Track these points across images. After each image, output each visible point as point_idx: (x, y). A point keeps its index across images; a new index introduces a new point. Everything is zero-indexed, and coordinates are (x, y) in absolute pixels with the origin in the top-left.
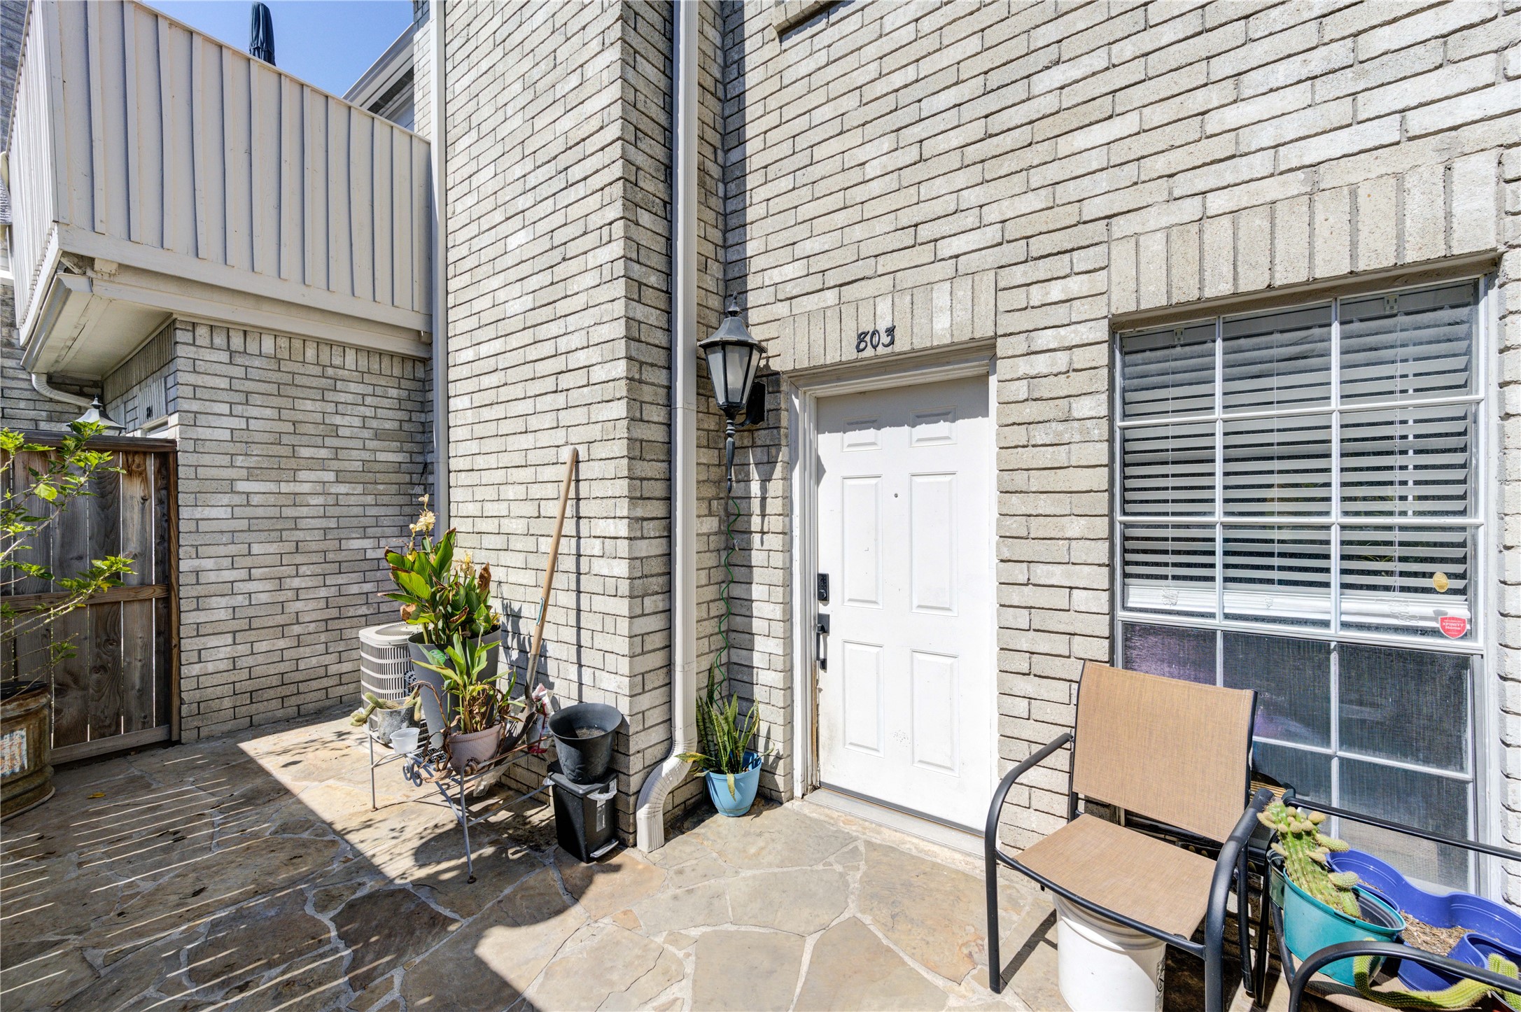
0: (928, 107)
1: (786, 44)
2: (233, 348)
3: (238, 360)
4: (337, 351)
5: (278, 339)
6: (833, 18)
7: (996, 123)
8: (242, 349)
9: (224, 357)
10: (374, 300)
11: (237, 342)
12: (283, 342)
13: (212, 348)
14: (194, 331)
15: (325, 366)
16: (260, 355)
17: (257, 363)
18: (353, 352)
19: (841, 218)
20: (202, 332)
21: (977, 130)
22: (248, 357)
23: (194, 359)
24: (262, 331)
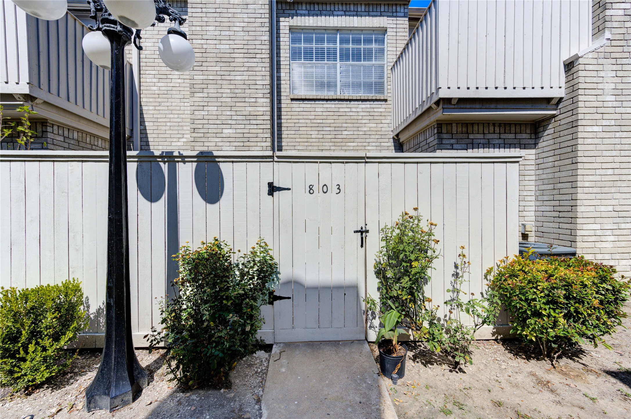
0: (325, 129)
1: (292, 102)
2: (65, 135)
3: (67, 140)
4: (96, 139)
5: (79, 133)
6: (304, 102)
7: (337, 136)
8: (67, 136)
9: (62, 139)
10: (104, 117)
11: (66, 133)
12: (80, 134)
13: (58, 135)
14: (53, 127)
15: (92, 145)
16: (73, 139)
17: (72, 142)
18: (101, 140)
19: (306, 144)
20: (55, 128)
21: (333, 136)
22: (69, 139)
23: (53, 139)
24: (75, 129)
